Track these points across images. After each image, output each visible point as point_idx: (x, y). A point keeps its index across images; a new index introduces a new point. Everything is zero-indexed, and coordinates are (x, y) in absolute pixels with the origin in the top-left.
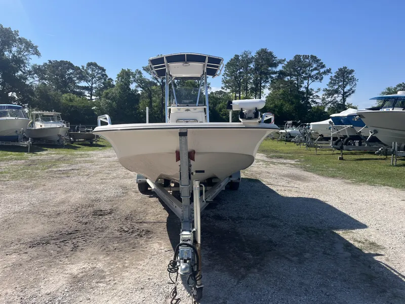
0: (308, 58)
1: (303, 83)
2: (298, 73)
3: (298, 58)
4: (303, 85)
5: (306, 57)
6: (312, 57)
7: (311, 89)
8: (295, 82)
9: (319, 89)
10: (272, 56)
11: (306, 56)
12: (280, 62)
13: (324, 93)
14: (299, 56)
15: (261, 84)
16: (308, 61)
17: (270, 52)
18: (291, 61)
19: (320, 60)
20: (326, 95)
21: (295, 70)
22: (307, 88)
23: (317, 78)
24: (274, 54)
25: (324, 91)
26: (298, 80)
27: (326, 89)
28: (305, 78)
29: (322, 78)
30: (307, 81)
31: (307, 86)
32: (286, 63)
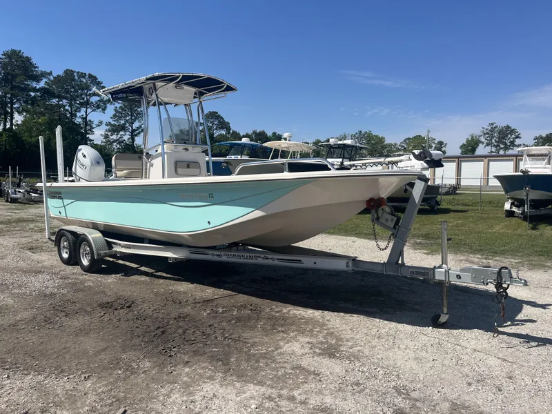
0: (84, 77)
1: (80, 111)
2: (71, 96)
3: (69, 74)
4: (78, 114)
5: (82, 75)
6: (90, 76)
7: (90, 121)
8: (67, 108)
9: (101, 122)
10: (31, 63)
11: (82, 73)
12: (44, 75)
13: (107, 128)
14: (72, 71)
15: (12, 104)
16: (84, 80)
17: (27, 57)
18: (58, 76)
19: (102, 83)
20: (110, 131)
21: (67, 92)
22: (85, 119)
23: (98, 107)
24: (34, 61)
25: (107, 125)
26: (71, 105)
27: (110, 123)
28: (82, 105)
29: (106, 107)
30: (84, 109)
31: (84, 116)
32: (52, 78)
